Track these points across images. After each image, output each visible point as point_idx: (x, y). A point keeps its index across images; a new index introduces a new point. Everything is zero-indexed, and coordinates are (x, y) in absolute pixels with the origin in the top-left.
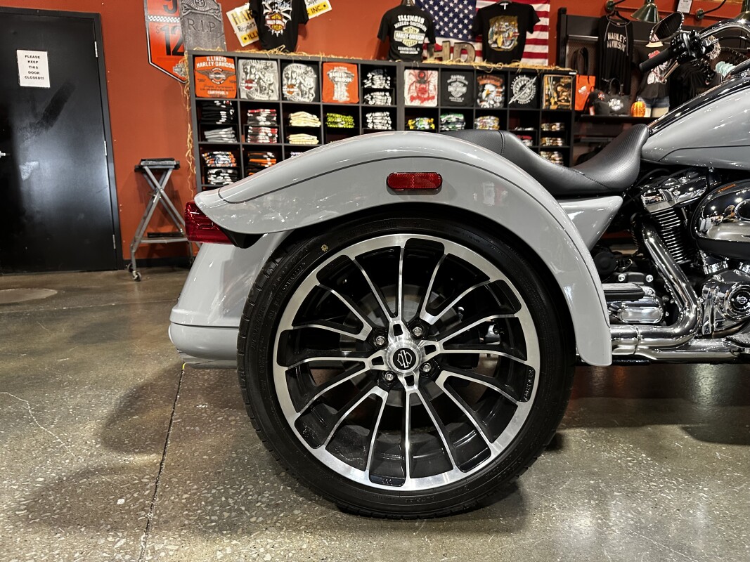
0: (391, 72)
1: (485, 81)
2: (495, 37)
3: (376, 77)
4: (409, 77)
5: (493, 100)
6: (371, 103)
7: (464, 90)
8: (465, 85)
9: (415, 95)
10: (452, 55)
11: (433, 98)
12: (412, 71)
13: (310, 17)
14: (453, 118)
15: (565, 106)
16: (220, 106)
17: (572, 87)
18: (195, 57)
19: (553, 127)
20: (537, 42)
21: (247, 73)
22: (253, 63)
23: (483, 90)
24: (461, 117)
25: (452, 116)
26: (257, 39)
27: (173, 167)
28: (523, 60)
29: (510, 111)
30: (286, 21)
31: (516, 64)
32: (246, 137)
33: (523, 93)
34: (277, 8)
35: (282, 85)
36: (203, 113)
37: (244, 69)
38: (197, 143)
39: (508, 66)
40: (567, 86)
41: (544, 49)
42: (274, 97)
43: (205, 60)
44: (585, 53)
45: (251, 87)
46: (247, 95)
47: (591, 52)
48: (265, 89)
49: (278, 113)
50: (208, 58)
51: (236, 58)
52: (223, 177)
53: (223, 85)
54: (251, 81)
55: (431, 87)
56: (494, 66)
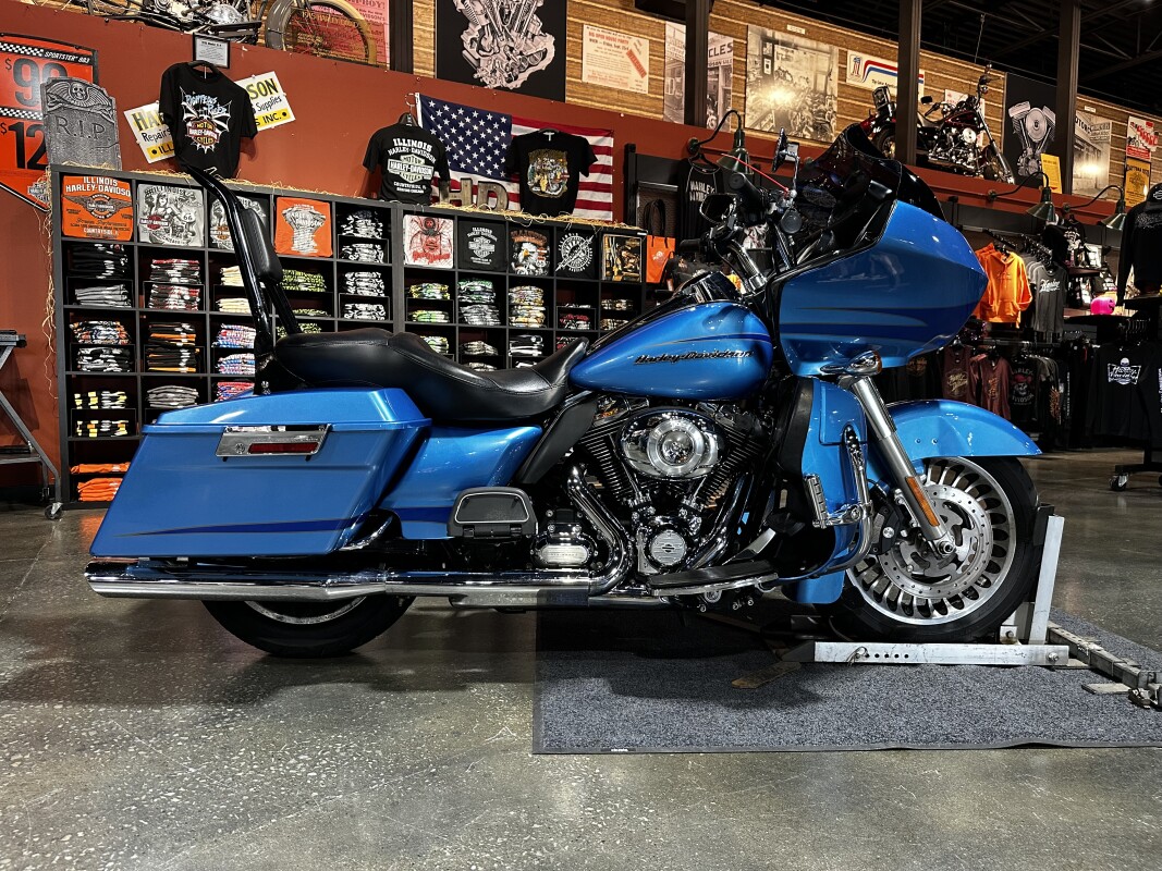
0: (382, 217)
1: (521, 239)
2: (537, 177)
3: (361, 222)
4: (411, 225)
5: (534, 265)
6: (352, 258)
7: (492, 248)
8: (492, 242)
9: (420, 251)
10: (475, 196)
11: (448, 256)
12: (415, 217)
13: (259, 129)
14: (477, 286)
15: (632, 277)
16: (103, 252)
17: (641, 252)
18: (62, 175)
19: (618, 305)
20: (596, 187)
21: (151, 206)
22: (163, 190)
23: (520, 250)
24: (489, 286)
25: (476, 283)
26: (173, 154)
27: (15, 344)
28: (576, 211)
29: (558, 281)
30: (220, 133)
31: (566, 217)
32: (147, 301)
33: (576, 256)
34: (206, 113)
35: (209, 225)
36: (75, 261)
37: (146, 198)
38: (62, 306)
39: (555, 219)
40: (635, 251)
41: (608, 198)
42: (197, 243)
43: (82, 182)
44: (661, 206)
45: (158, 226)
46: (151, 238)
47: (669, 206)
48: (182, 231)
49: (202, 265)
50: (86, 179)
51: (134, 182)
52: (105, 360)
53: (110, 220)
54: (159, 217)
55: (444, 242)
56: (534, 217)
